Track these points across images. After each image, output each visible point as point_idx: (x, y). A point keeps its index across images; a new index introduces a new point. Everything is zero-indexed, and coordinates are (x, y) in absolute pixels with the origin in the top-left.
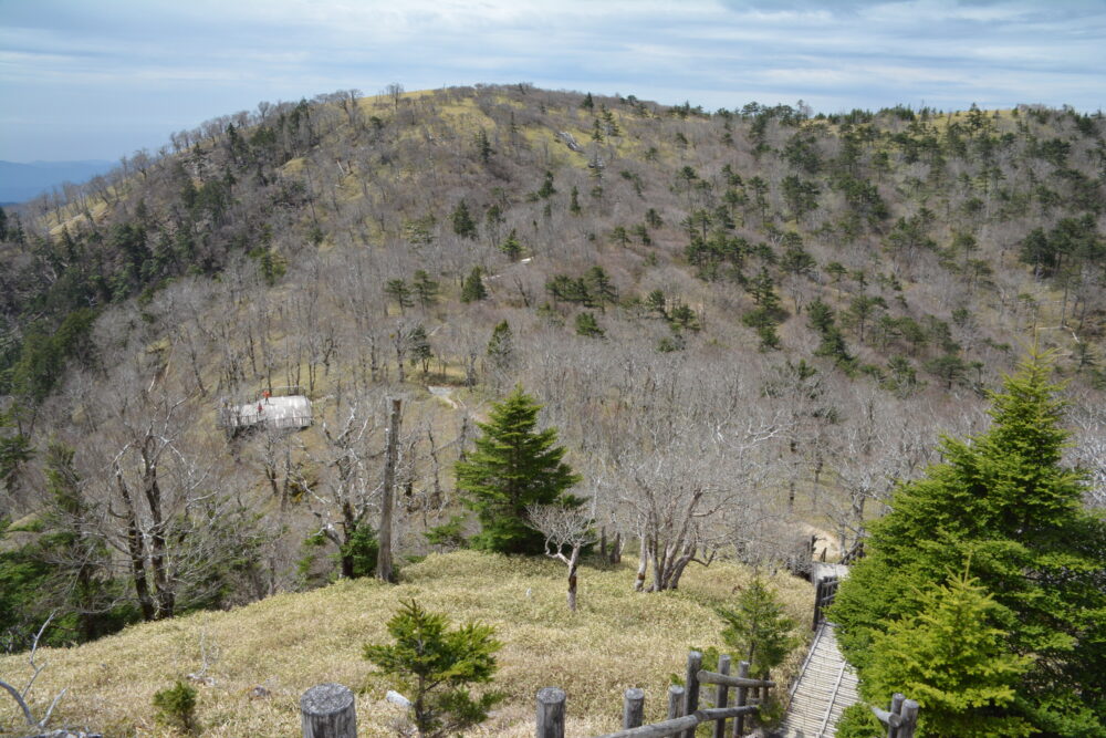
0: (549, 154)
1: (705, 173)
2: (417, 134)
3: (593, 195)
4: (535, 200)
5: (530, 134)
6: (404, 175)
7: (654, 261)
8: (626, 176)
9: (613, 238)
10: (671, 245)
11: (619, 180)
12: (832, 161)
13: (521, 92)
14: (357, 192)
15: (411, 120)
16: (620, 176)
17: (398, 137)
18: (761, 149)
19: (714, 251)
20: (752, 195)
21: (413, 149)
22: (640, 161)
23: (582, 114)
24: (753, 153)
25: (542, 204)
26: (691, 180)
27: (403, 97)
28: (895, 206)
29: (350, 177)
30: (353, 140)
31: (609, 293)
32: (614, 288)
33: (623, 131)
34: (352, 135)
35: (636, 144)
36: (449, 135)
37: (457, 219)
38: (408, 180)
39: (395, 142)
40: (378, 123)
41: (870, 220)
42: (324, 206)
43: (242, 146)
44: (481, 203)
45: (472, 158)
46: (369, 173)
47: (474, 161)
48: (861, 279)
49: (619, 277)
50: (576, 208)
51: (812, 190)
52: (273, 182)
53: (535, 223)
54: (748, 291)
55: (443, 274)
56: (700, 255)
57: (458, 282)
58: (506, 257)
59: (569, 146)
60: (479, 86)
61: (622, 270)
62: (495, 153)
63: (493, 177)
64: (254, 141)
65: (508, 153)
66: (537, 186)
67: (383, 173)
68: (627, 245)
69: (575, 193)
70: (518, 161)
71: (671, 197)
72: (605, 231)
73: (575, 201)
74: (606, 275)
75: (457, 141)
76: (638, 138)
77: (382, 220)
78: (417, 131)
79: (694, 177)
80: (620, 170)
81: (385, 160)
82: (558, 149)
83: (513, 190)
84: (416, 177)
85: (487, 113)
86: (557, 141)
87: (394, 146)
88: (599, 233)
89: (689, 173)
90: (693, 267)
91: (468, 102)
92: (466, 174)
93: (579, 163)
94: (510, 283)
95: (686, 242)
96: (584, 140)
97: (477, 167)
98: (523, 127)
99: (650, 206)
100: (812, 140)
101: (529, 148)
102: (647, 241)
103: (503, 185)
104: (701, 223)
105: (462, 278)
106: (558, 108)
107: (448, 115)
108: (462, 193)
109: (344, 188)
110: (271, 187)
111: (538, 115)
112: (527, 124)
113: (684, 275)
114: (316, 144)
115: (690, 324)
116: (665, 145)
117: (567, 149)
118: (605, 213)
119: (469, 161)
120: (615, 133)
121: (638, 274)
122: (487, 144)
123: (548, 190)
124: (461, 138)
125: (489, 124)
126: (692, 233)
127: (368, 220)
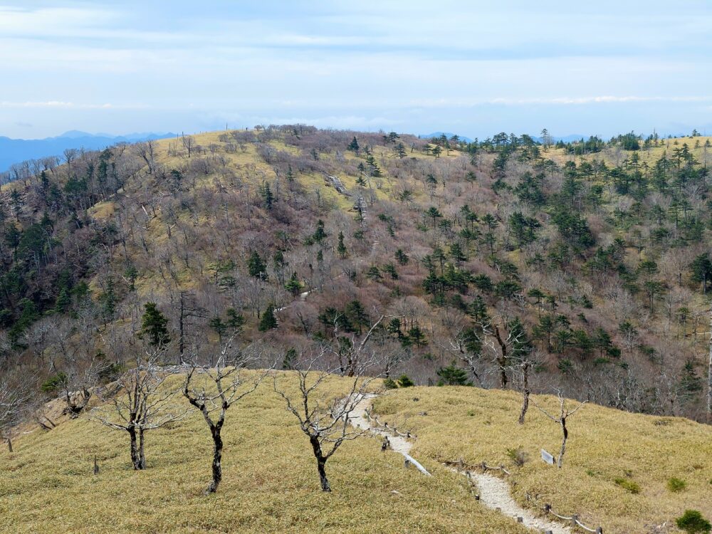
0: (321, 198)
1: (449, 211)
2: (210, 183)
3: (356, 237)
4: (311, 243)
5: (305, 180)
6: (203, 220)
7: (399, 293)
8: (383, 218)
9: (370, 275)
10: (413, 278)
11: (377, 222)
12: (556, 195)
13: (297, 134)
14: (162, 233)
15: (204, 170)
16: (377, 219)
17: (194, 185)
18: (499, 185)
19: (444, 283)
20: (485, 230)
21: (208, 197)
22: (395, 203)
23: (349, 156)
24: (493, 187)
25: (316, 248)
26: (436, 218)
27: (194, 145)
28: (601, 235)
29: (155, 220)
30: (154, 186)
31: (364, 320)
32: (368, 316)
33: (383, 171)
34: (153, 182)
35: (394, 183)
36: (236, 184)
37: (251, 264)
38: (206, 224)
39: (192, 190)
40: (177, 174)
41: (575, 249)
42: (134, 245)
43: (56, 193)
44: (267, 243)
45: (257, 204)
46: (171, 217)
47: (259, 207)
48: (553, 302)
49: (372, 306)
50: (342, 248)
51: (534, 224)
52: (87, 225)
53: (311, 266)
54: (467, 313)
55: (244, 308)
56: (434, 286)
57: (256, 313)
58: (290, 294)
59: (337, 189)
60: (258, 127)
61: (374, 300)
62: (277, 200)
63: (275, 220)
64: (68, 189)
65: (287, 199)
66: (312, 230)
67: (184, 218)
68: (380, 280)
69: (341, 237)
70: (295, 205)
71: (418, 234)
72: (364, 267)
73: (341, 244)
74: (362, 307)
75: (244, 189)
76: (396, 177)
77: (186, 259)
78: (211, 180)
79: (439, 216)
80: (378, 213)
81: (184, 206)
82: (329, 193)
83: (292, 231)
84: (213, 222)
85: (268, 162)
86: (327, 185)
87: (192, 193)
88: (359, 270)
89: (434, 213)
90: (429, 296)
91: (251, 148)
92: (254, 219)
93: (346, 206)
94: (293, 315)
95: (425, 275)
96: (350, 183)
97: (262, 212)
98: (299, 174)
99: (400, 245)
100: (542, 176)
101: (304, 193)
102: (395, 277)
103: (284, 228)
104: (439, 259)
105: (259, 312)
106: (328, 152)
107: (235, 165)
108: (251, 236)
109: (150, 229)
110: (85, 230)
111: (312, 162)
112: (302, 171)
113: (421, 301)
114: (120, 188)
115: (421, 341)
116: (419, 183)
117: (336, 193)
118: (364, 252)
119: (255, 207)
120: (377, 174)
121: (386, 302)
122: (270, 194)
123: (321, 235)
124: (248, 186)
125: (269, 172)
126: (431, 267)
127: (174, 259)
